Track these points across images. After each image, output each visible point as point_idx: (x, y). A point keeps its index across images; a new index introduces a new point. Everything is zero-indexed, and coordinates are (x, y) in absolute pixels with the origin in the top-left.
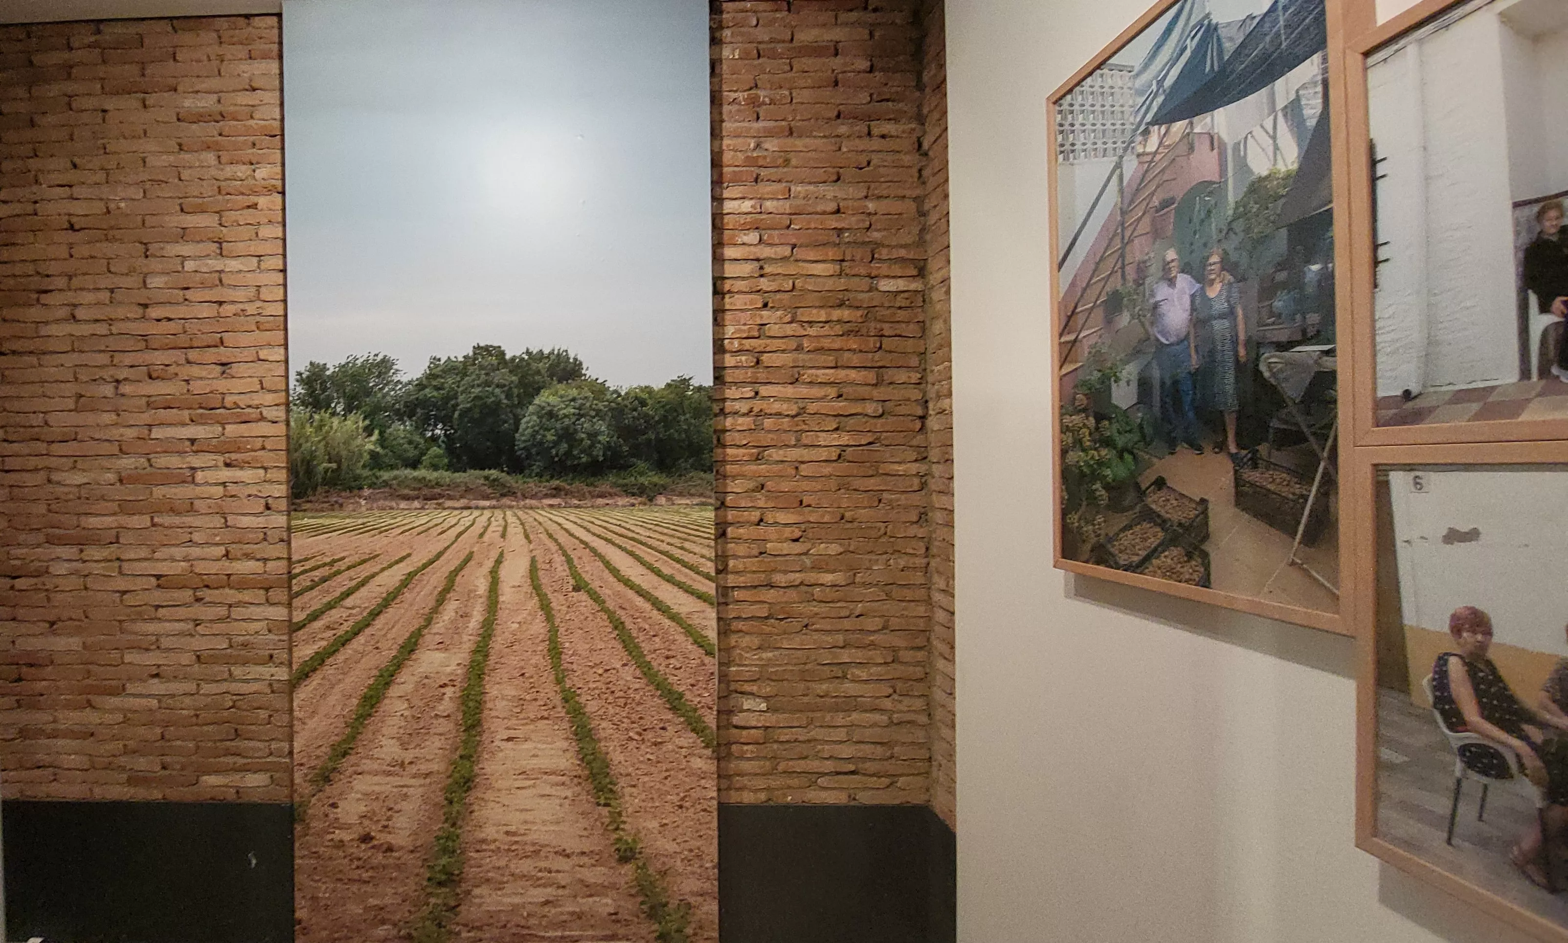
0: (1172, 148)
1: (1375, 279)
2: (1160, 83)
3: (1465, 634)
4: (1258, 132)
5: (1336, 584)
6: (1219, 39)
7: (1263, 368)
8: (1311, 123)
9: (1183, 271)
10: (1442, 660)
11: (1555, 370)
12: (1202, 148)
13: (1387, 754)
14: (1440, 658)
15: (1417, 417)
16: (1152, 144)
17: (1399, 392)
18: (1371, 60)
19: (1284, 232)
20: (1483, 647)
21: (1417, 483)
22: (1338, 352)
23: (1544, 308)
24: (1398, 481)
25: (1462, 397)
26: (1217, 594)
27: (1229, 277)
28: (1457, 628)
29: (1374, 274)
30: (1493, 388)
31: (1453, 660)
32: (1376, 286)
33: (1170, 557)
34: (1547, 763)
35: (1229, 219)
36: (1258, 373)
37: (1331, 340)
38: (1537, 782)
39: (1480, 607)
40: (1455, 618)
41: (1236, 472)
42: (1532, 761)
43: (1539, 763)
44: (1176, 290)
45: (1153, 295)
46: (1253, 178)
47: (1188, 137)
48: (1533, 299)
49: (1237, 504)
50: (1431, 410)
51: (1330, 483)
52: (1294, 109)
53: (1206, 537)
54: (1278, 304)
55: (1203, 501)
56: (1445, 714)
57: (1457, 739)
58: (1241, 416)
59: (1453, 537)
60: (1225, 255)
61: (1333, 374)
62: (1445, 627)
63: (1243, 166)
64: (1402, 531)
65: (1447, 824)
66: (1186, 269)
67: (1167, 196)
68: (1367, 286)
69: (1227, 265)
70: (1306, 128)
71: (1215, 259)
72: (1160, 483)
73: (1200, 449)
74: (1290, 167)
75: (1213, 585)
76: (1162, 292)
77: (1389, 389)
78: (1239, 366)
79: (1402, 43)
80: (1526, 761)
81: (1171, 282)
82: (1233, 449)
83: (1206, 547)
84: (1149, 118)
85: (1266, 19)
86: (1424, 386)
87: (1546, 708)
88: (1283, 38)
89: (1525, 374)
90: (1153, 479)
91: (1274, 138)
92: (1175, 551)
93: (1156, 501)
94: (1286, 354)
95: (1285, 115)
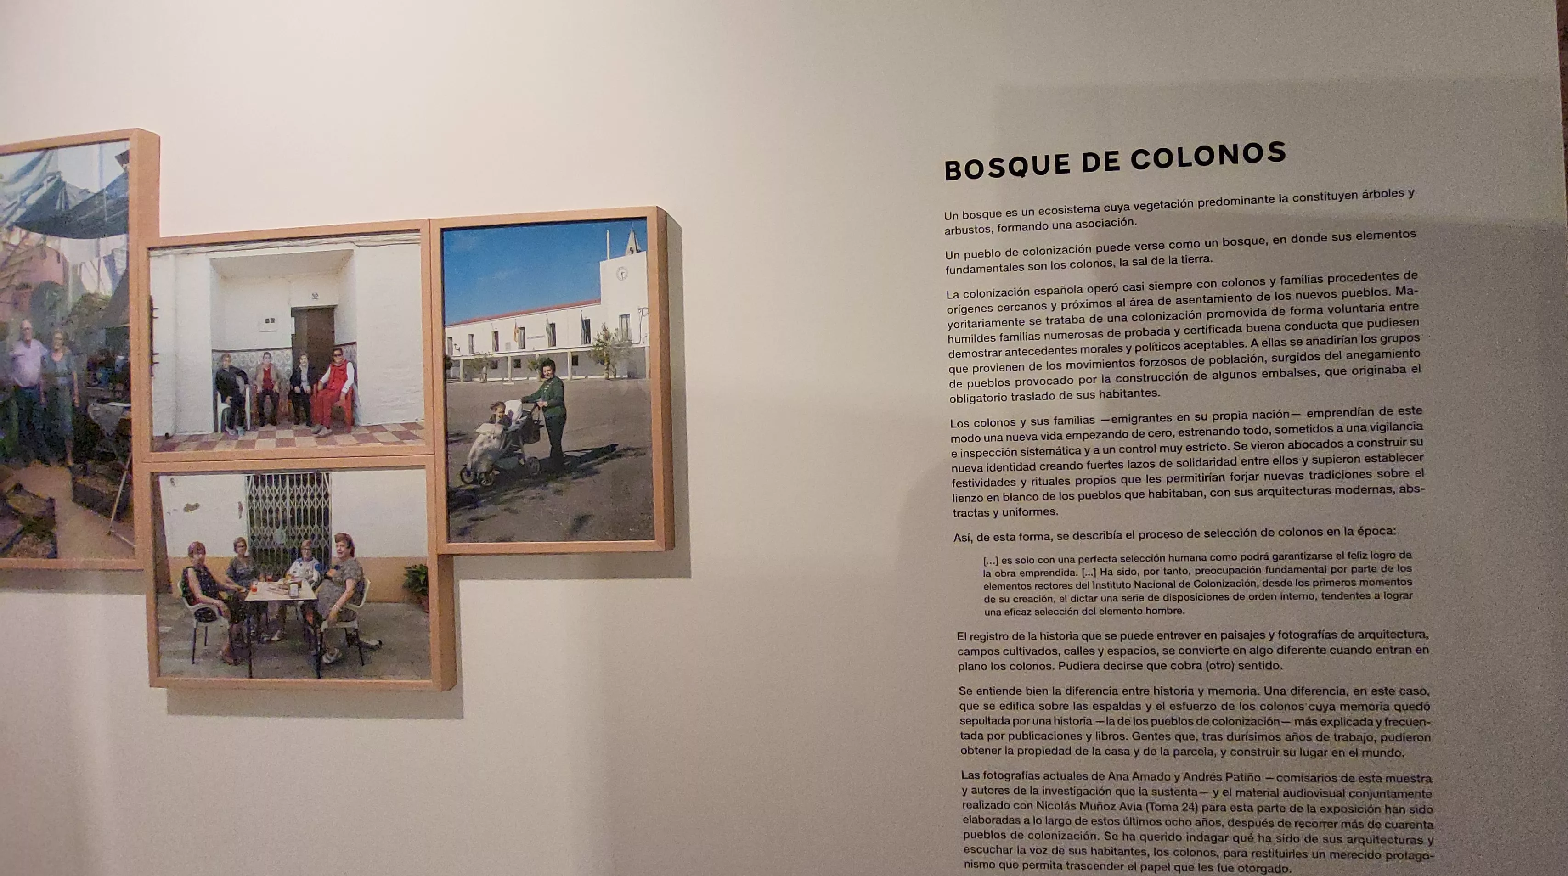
0: (30, 249)
1: (152, 372)
2: (24, 199)
3: (195, 556)
4: (88, 264)
5: (133, 539)
6: (66, 193)
7: (90, 412)
8: (121, 273)
9: (35, 338)
10: (185, 572)
11: (227, 429)
12: (52, 259)
13: (163, 629)
14: (184, 571)
15: (172, 448)
16: (15, 239)
17: (163, 434)
18: (152, 253)
19: (103, 332)
20: (202, 560)
21: (172, 481)
22: (132, 408)
23: (223, 401)
24: (163, 480)
25: (191, 438)
26: (63, 561)
27: (68, 351)
28: (191, 554)
29: (152, 368)
30: (203, 435)
31: (190, 570)
32: (152, 375)
33: (26, 541)
34: (229, 607)
35: (69, 313)
36: (86, 416)
37: (129, 401)
38: (226, 617)
39: (201, 541)
40: (190, 548)
41: (73, 479)
42: (224, 608)
43: (226, 608)
44: (30, 350)
45: (12, 349)
46: (84, 292)
47: (41, 246)
48: (219, 396)
49: (74, 500)
50: (178, 444)
51: (129, 483)
52: (110, 260)
53: (53, 523)
54: (100, 375)
55: (51, 500)
56: (188, 599)
57: (193, 609)
58: (77, 443)
59: (188, 508)
60: (66, 337)
61: (129, 421)
62: (185, 554)
63: (79, 283)
64: (166, 508)
65: (191, 655)
66: (38, 337)
67: (25, 281)
68: (147, 374)
69: (67, 343)
70: (117, 274)
71: (59, 336)
72: (18, 488)
73: (48, 464)
74: (107, 294)
75: (59, 556)
76: (20, 349)
77: (159, 432)
78: (75, 410)
79: (167, 251)
80: (222, 610)
81: (27, 343)
82: (71, 463)
83: (54, 531)
84: (14, 218)
85: (97, 197)
86: (175, 431)
87: (228, 582)
88: (106, 215)
89: (216, 430)
90: (13, 484)
91: (99, 272)
92: (31, 537)
93: (16, 502)
94: (105, 406)
95: (106, 262)
